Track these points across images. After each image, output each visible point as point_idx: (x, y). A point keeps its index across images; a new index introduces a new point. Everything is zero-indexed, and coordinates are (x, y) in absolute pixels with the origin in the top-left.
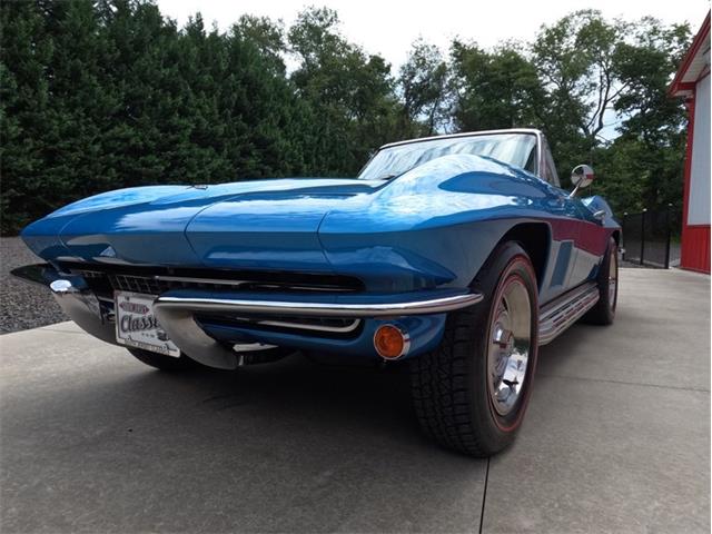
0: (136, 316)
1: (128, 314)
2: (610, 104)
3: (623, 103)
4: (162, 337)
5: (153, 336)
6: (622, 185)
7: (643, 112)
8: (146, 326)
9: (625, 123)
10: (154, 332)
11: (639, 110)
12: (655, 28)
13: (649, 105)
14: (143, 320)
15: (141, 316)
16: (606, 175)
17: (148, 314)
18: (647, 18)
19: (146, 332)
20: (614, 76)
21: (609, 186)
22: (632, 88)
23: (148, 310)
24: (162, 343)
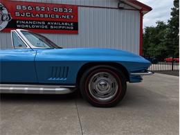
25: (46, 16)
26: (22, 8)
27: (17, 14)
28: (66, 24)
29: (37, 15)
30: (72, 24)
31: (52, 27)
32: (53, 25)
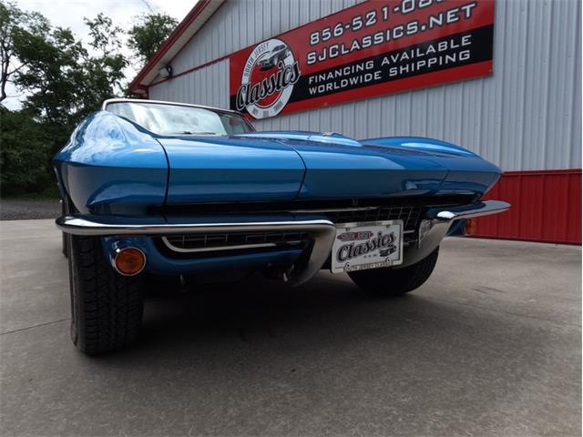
0: (357, 243)
1: (349, 243)
2: (10, 78)
3: (25, 81)
4: (383, 254)
5: (375, 255)
6: (34, 151)
7: (43, 92)
8: (369, 248)
9: (29, 98)
10: (377, 251)
11: (40, 90)
12: (45, 25)
13: (49, 87)
14: (367, 244)
15: (364, 241)
16: (18, 141)
17: (372, 238)
18: (37, 14)
19: (370, 253)
20: (13, 54)
21: (23, 151)
22: (32, 69)
23: (372, 235)
24: (383, 259)
25: (379, 38)
26: (321, 37)
27: (311, 58)
28: (443, 46)
29: (356, 46)
30: (464, 41)
31: (393, 72)
32: (398, 64)
